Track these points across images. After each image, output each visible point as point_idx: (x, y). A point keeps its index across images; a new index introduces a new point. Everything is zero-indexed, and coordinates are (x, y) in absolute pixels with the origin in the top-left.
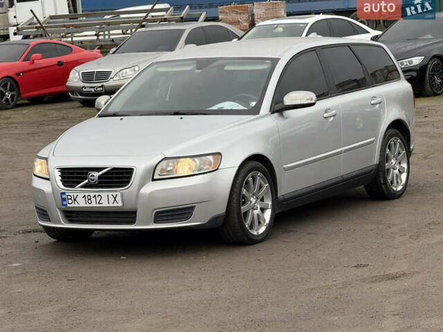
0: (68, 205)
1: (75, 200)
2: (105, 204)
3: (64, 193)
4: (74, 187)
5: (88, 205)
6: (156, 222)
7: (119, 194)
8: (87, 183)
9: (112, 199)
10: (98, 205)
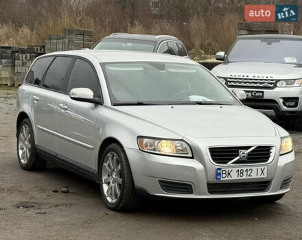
0: (222, 179)
1: (229, 174)
2: (254, 176)
3: (220, 169)
4: (226, 163)
5: (240, 178)
6: (281, 188)
7: (266, 167)
8: (238, 160)
9: (260, 172)
10: (248, 177)
